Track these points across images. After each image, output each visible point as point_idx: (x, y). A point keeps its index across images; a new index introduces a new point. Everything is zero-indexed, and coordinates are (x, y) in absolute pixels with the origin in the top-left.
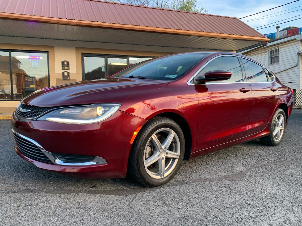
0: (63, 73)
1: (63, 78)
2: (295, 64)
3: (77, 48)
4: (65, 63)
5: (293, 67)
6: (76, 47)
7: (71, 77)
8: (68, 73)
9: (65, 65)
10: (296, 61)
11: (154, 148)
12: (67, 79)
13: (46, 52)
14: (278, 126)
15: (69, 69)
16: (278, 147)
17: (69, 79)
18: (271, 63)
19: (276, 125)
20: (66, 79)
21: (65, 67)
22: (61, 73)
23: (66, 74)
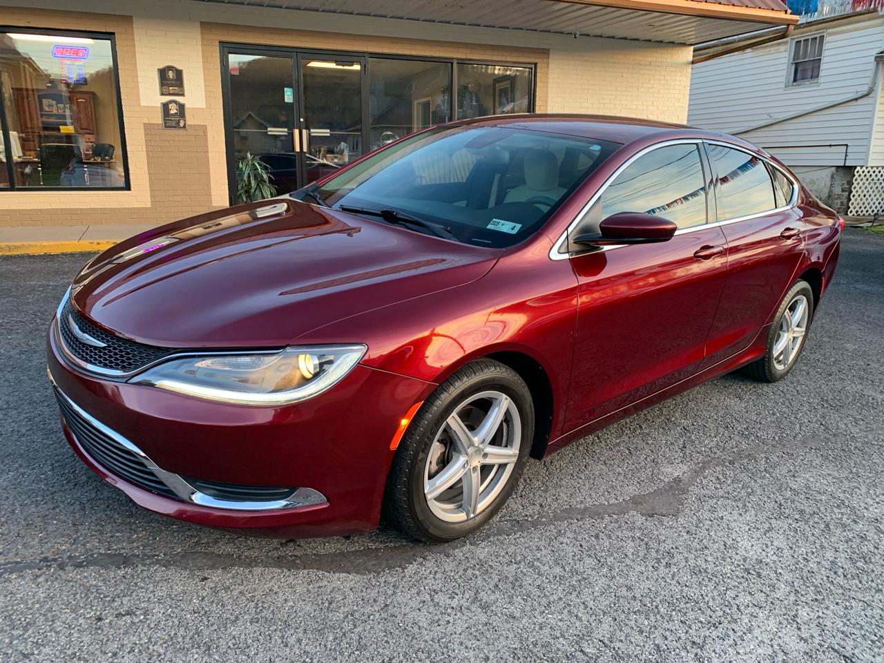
0: (165, 106)
1: (165, 123)
2: (865, 89)
3: (206, 26)
4: (171, 74)
5: (856, 99)
6: (202, 20)
7: (189, 119)
8: (181, 107)
9: (171, 80)
10: (868, 81)
11: (451, 444)
12: (177, 126)
13: (109, 36)
14: (790, 329)
15: (183, 95)
16: (781, 385)
17: (184, 127)
18: (795, 80)
19: (785, 328)
20: (174, 124)
21: (171, 88)
22: (159, 105)
23: (173, 109)
